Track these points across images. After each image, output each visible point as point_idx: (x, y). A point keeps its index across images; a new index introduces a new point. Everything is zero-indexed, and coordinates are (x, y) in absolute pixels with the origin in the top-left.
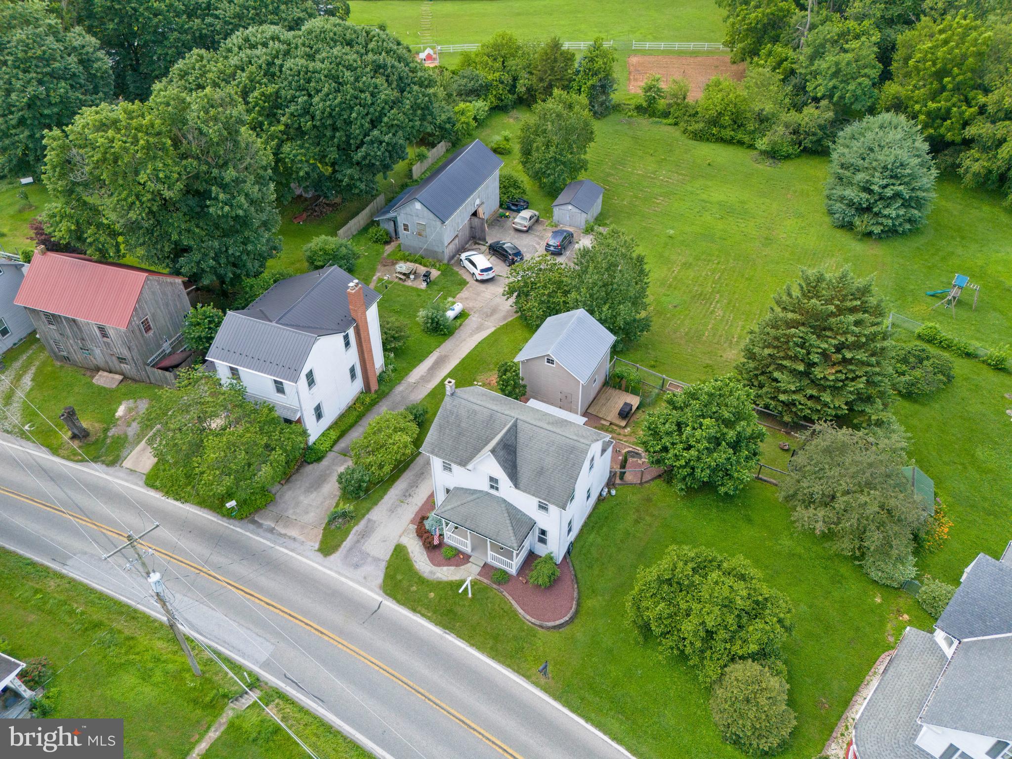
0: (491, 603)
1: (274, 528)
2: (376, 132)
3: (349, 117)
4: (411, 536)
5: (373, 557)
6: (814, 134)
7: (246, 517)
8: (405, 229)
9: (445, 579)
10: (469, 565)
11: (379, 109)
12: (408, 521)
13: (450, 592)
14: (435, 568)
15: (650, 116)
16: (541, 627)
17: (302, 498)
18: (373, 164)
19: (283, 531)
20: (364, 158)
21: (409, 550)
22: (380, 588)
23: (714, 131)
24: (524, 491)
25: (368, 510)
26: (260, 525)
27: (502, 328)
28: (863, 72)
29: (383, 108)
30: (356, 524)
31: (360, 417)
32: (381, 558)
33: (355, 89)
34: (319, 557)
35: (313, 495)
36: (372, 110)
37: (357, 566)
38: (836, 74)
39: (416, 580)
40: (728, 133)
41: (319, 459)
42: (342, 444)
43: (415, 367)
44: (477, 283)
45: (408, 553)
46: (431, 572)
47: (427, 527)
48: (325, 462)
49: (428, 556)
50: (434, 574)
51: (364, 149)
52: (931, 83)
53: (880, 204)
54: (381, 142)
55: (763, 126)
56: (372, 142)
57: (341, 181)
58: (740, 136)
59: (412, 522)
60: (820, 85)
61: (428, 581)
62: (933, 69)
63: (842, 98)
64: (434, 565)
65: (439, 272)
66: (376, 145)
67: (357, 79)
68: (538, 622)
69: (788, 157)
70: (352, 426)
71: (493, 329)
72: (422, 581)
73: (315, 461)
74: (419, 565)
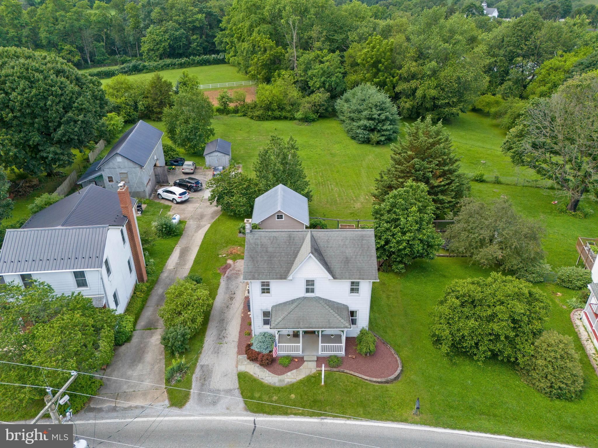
0: (341, 382)
1: (116, 407)
2: (70, 114)
3: (45, 105)
4: (245, 363)
5: (224, 391)
6: (323, 105)
7: (82, 408)
8: (110, 181)
9: (294, 381)
10: (305, 363)
11: (68, 98)
12: (236, 355)
13: (305, 388)
14: (281, 377)
15: (227, 114)
16: (387, 382)
17: (130, 373)
18: (72, 139)
19: (127, 404)
20: (64, 135)
21: (252, 373)
22: (246, 410)
23: (270, 113)
24: (341, 278)
25: (197, 360)
26: (100, 410)
27: (215, 223)
28: (336, 71)
29: (72, 97)
30: (192, 373)
31: (145, 301)
32: (232, 388)
33: (46, 84)
34: (175, 410)
35: (140, 366)
36: (62, 98)
37: (214, 403)
38: (322, 75)
39: (272, 391)
40: (277, 113)
41: (128, 339)
42: (142, 323)
43: (167, 259)
44: (178, 205)
45: (252, 376)
46: (280, 381)
47: (257, 350)
48: (135, 340)
49: (270, 371)
50: (283, 381)
51: (62, 127)
52: (372, 70)
53: (380, 125)
54: (76, 122)
55: (294, 107)
56: (68, 122)
57: (47, 158)
58: (284, 114)
59: (239, 353)
60: (316, 81)
61: (282, 388)
62: (372, 61)
63: (330, 85)
64: (279, 375)
65: (146, 205)
66: (72, 123)
67: (45, 78)
68: (384, 380)
69: (313, 120)
70: (142, 308)
71: (209, 225)
72: (277, 390)
73: (125, 342)
74: (267, 380)
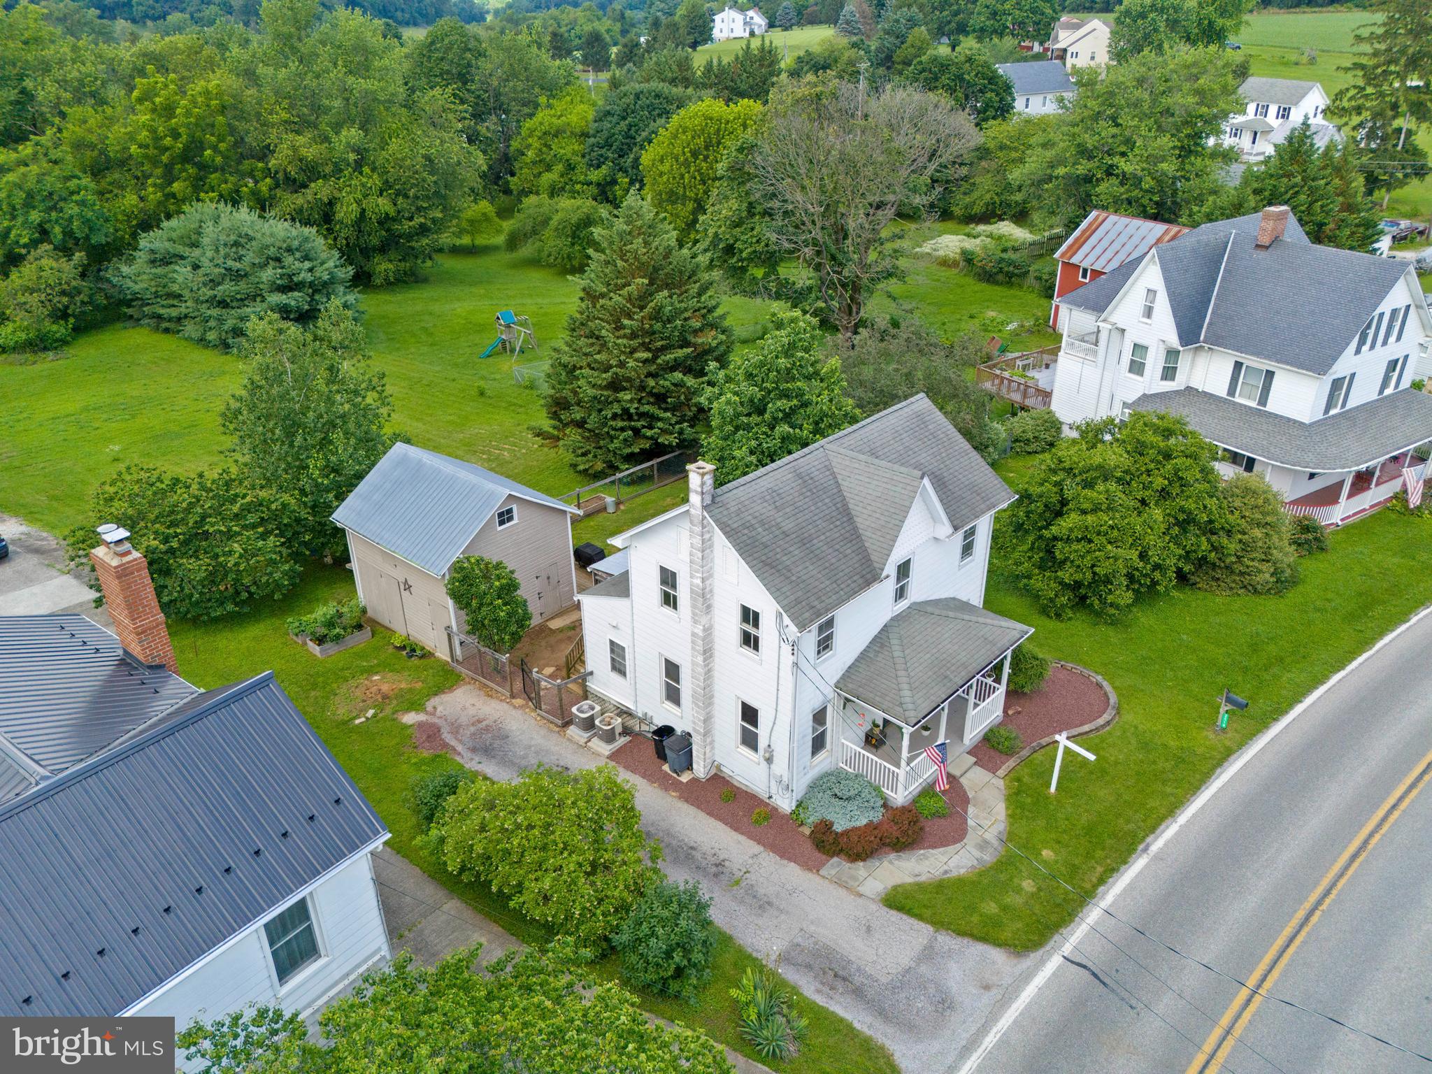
4: (862, 873)
5: (919, 961)
9: (1001, 826)
10: (966, 780)
12: (813, 876)
13: (1040, 823)
14: (971, 839)
21: (910, 880)
22: (1020, 955)
32: (923, 940)
37: (946, 1003)
39: (1001, 877)
45: (916, 884)
46: (982, 847)
50: (985, 843)
61: (1006, 856)
64: (960, 838)
72: (1004, 866)
74: (958, 867)
